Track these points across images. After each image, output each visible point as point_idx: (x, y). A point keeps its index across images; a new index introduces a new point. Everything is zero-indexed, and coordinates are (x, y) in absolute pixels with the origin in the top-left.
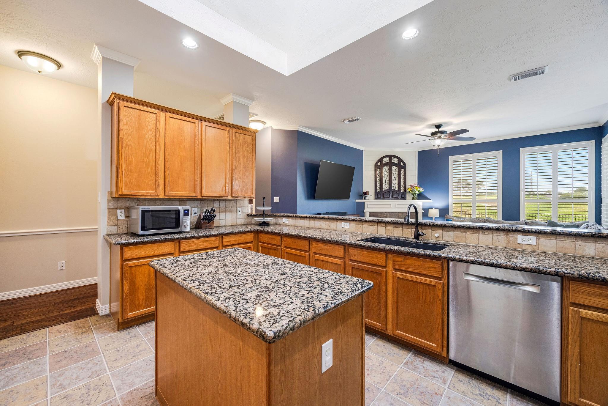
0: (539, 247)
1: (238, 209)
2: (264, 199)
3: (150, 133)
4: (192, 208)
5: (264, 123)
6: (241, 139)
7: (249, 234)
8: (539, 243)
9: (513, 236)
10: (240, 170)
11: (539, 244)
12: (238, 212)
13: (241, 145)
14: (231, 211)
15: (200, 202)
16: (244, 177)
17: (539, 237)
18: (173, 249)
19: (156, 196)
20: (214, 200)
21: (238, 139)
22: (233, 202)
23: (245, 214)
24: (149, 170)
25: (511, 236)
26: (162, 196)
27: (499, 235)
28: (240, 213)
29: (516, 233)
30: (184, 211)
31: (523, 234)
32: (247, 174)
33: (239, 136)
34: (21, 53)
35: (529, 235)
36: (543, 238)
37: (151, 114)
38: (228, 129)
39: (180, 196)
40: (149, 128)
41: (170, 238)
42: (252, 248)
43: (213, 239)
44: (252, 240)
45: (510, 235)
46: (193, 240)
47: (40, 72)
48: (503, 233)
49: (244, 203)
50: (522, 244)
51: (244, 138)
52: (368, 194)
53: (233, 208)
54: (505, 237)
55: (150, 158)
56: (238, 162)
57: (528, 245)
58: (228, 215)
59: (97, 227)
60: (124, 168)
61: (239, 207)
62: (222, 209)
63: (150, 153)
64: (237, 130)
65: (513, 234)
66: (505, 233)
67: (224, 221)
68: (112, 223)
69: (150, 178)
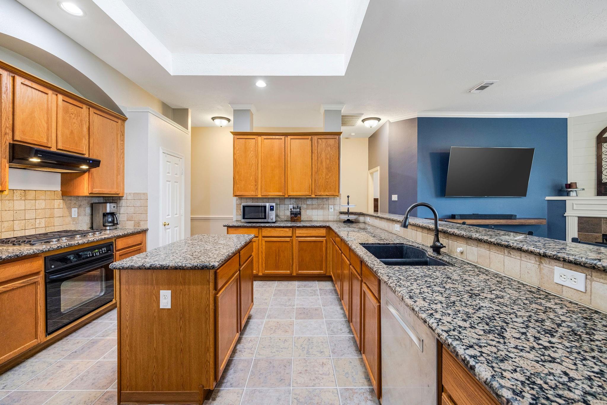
0: (592, 297)
1: (330, 206)
2: (348, 197)
3: (252, 153)
4: (277, 204)
5: (379, 119)
6: (324, 144)
7: (322, 229)
8: (591, 290)
9: (549, 266)
10: (323, 172)
11: (591, 292)
12: (330, 209)
13: (324, 149)
14: (322, 208)
15: (295, 200)
16: (327, 177)
17: (591, 276)
18: (257, 234)
19: (256, 196)
20: (307, 198)
21: (320, 144)
22: (325, 200)
23: (338, 211)
24: (251, 178)
25: (547, 265)
26: (260, 196)
27: (529, 261)
28: (332, 210)
29: (553, 262)
30: (271, 206)
31: (565, 266)
32: (330, 174)
33: (322, 141)
34: (213, 119)
35: (574, 269)
36: (598, 280)
37: (252, 140)
38: (310, 137)
39: (274, 196)
40: (251, 149)
41: (255, 226)
42: (325, 242)
43: (287, 230)
44: (325, 235)
45: (544, 265)
46: (271, 229)
47: (221, 126)
48: (534, 259)
49: (336, 201)
50: (563, 285)
51: (327, 142)
52: (575, 187)
53: (325, 206)
54: (537, 266)
55: (252, 170)
56: (321, 164)
57: (573, 290)
58: (320, 212)
59: (233, 216)
60: (237, 179)
61: (331, 205)
62: (314, 206)
63: (252, 167)
64: (318, 136)
65: (548, 262)
66: (537, 259)
67: (317, 216)
68: (238, 214)
69: (252, 184)
